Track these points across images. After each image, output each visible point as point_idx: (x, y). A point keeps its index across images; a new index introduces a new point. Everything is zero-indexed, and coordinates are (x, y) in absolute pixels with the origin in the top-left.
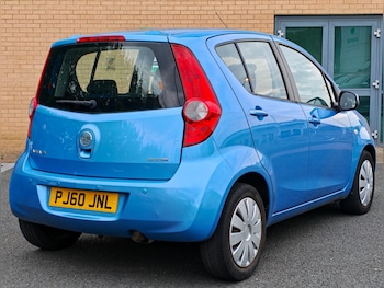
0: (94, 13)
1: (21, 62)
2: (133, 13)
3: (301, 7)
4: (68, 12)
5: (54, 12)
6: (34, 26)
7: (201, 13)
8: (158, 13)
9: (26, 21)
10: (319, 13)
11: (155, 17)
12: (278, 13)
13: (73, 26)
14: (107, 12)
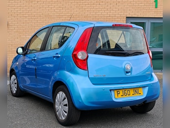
0: (51, 14)
1: (21, 34)
2: (68, 15)
3: (137, 14)
4: (40, 14)
5: (35, 14)
6: (26, 19)
7: (96, 15)
8: (78, 15)
9: (23, 17)
10: (144, 16)
11: (77, 17)
12: (128, 16)
13: (42, 20)
14: (57, 14)
